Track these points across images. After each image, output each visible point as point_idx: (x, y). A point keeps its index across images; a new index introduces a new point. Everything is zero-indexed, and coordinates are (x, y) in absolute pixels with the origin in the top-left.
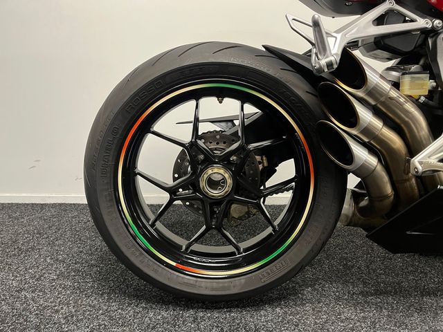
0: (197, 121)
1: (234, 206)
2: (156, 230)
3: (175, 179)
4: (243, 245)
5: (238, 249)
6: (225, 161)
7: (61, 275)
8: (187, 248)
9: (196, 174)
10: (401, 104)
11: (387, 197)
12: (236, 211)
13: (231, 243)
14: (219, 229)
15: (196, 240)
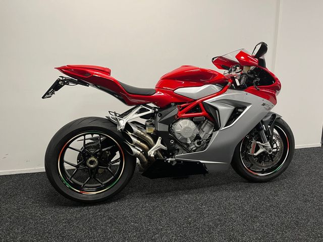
0: (85, 139)
1: (99, 169)
2: (72, 181)
3: (78, 162)
4: (103, 183)
5: (102, 184)
6: (95, 155)
7: (33, 202)
8: (84, 186)
9: (86, 160)
10: (145, 136)
11: (145, 162)
12: (100, 171)
13: (100, 183)
14: (94, 177)
15: (87, 183)
